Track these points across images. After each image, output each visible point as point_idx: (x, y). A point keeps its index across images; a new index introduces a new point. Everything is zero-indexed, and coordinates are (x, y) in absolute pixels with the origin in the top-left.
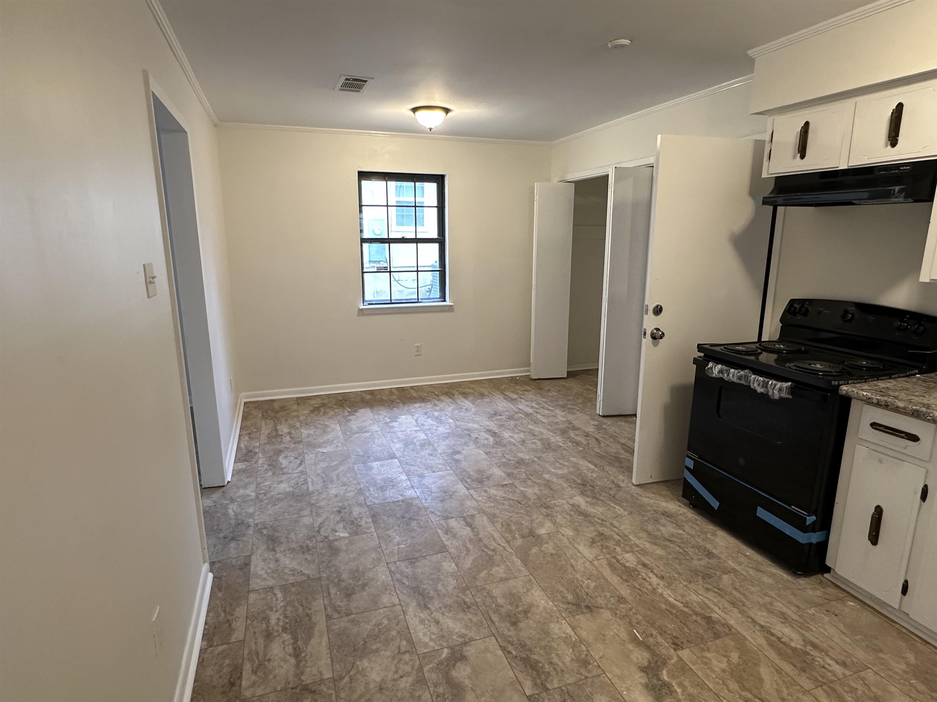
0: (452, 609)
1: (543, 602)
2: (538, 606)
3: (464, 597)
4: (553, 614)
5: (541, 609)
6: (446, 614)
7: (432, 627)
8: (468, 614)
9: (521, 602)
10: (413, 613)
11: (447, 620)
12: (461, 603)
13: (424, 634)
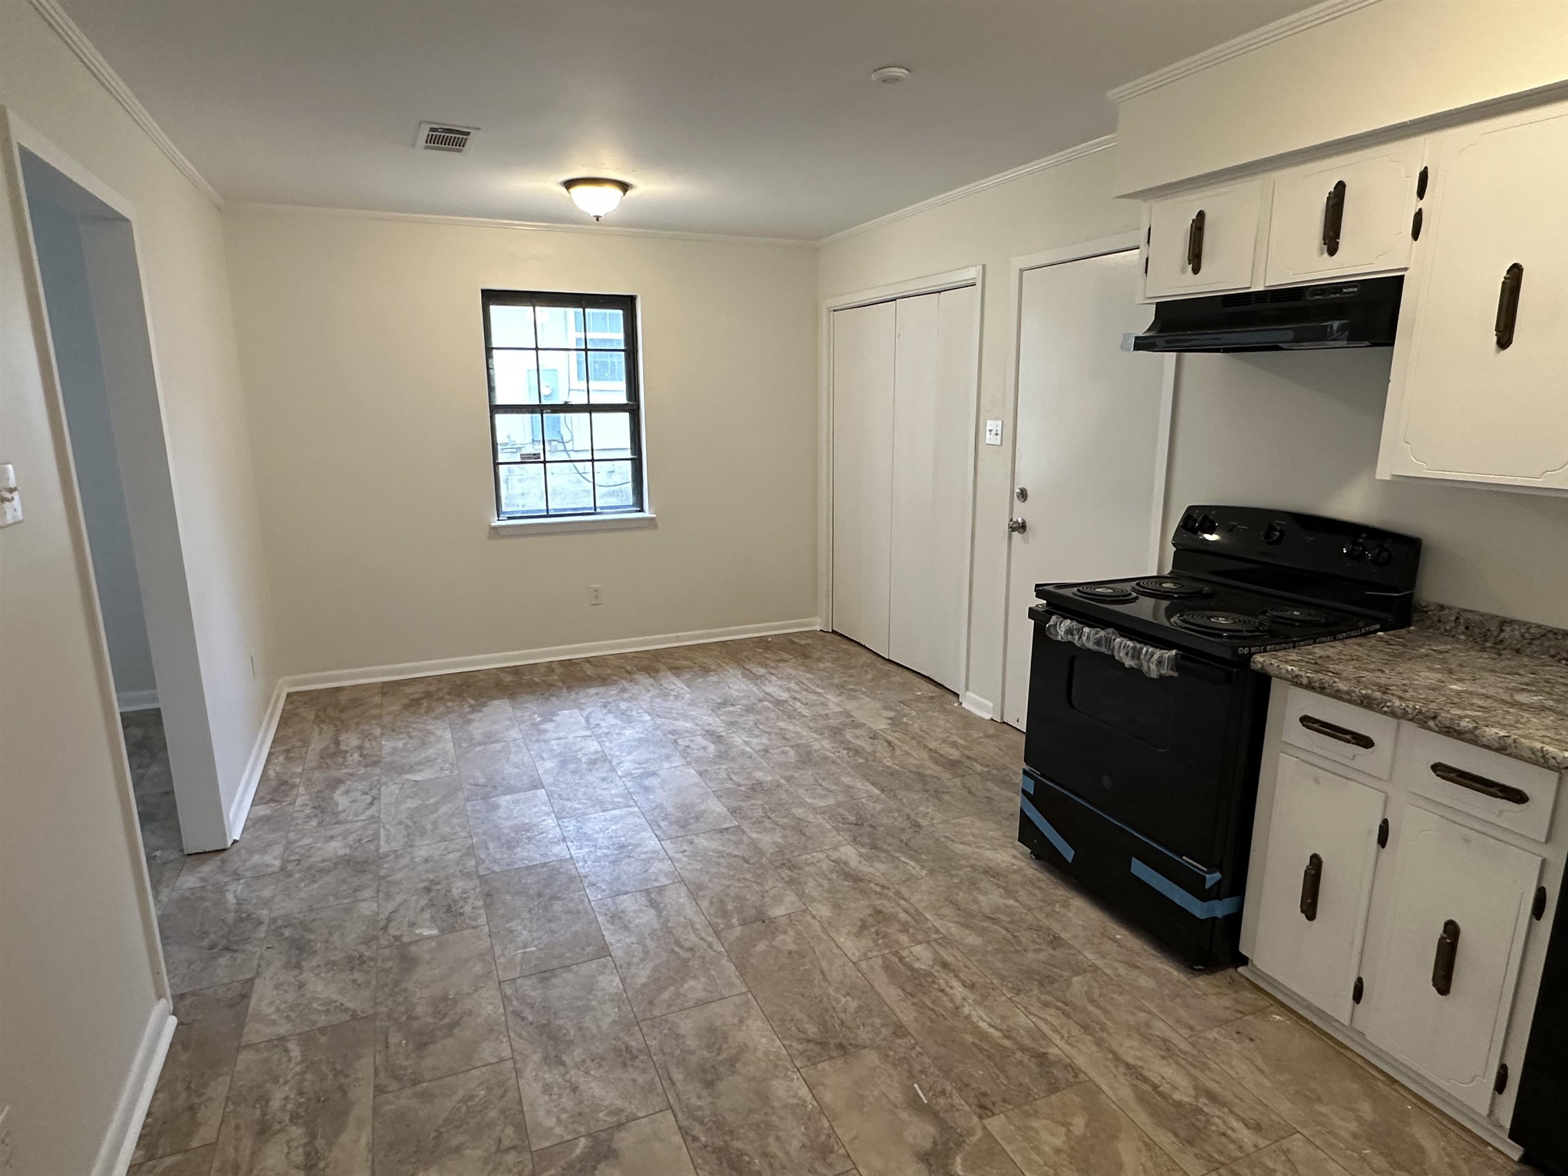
0: (603, 1063)
1: (764, 1040)
2: (756, 1049)
3: (627, 1039)
4: (780, 1063)
5: (760, 1054)
6: (593, 1072)
7: (563, 1100)
8: (631, 1070)
9: (727, 1043)
10: (534, 1074)
11: (593, 1084)
12: (620, 1051)
13: (549, 1112)
